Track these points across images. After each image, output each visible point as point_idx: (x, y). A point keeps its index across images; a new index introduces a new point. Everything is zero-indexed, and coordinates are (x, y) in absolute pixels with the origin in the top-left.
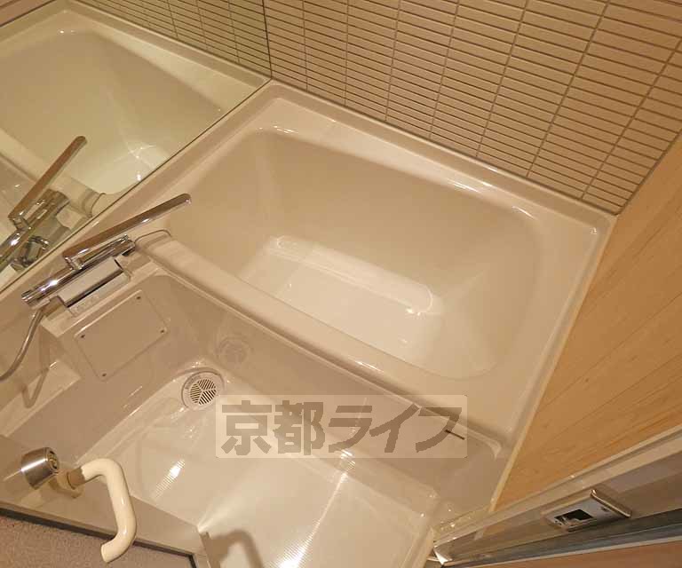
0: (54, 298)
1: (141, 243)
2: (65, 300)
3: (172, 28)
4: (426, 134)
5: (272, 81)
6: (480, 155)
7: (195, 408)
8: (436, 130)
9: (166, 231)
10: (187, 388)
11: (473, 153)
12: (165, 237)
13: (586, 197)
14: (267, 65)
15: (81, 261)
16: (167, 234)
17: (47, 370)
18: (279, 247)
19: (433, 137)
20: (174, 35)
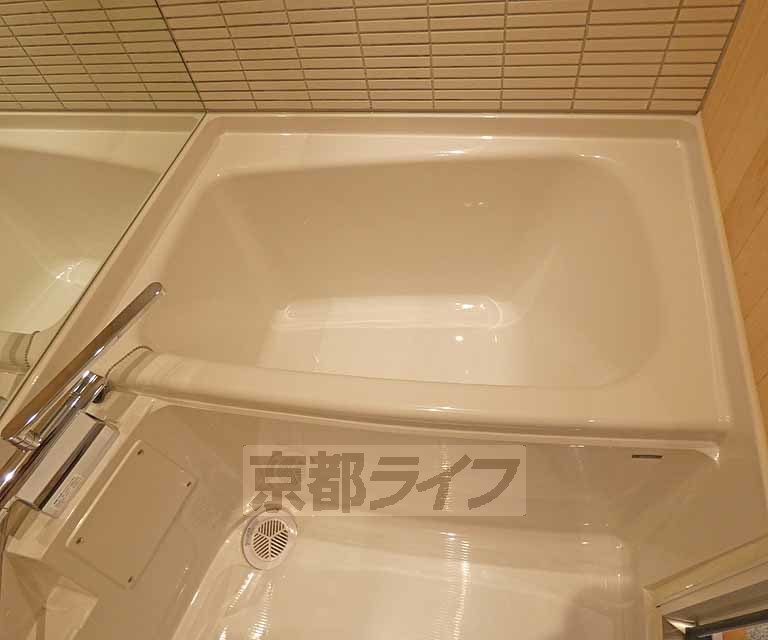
0: (14, 503)
1: (114, 376)
2: (31, 501)
3: (51, 96)
4: (428, 105)
5: (208, 115)
6: (506, 105)
7: (269, 566)
8: (438, 94)
9: (145, 347)
10: (248, 544)
11: (496, 105)
12: (144, 355)
13: (655, 106)
14: (195, 96)
15: (35, 434)
16: (147, 350)
17: (44, 609)
18: (289, 320)
19: (439, 105)
20: (58, 105)
